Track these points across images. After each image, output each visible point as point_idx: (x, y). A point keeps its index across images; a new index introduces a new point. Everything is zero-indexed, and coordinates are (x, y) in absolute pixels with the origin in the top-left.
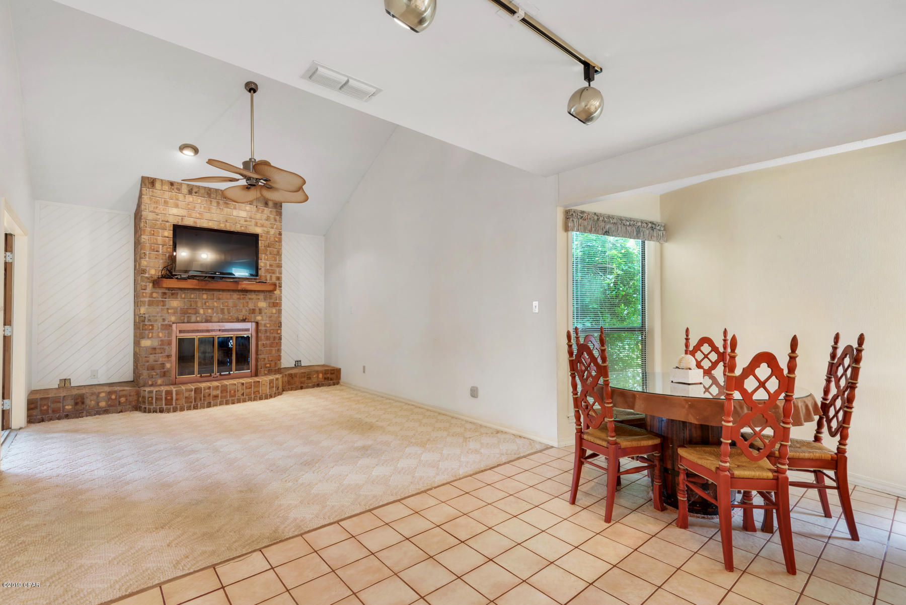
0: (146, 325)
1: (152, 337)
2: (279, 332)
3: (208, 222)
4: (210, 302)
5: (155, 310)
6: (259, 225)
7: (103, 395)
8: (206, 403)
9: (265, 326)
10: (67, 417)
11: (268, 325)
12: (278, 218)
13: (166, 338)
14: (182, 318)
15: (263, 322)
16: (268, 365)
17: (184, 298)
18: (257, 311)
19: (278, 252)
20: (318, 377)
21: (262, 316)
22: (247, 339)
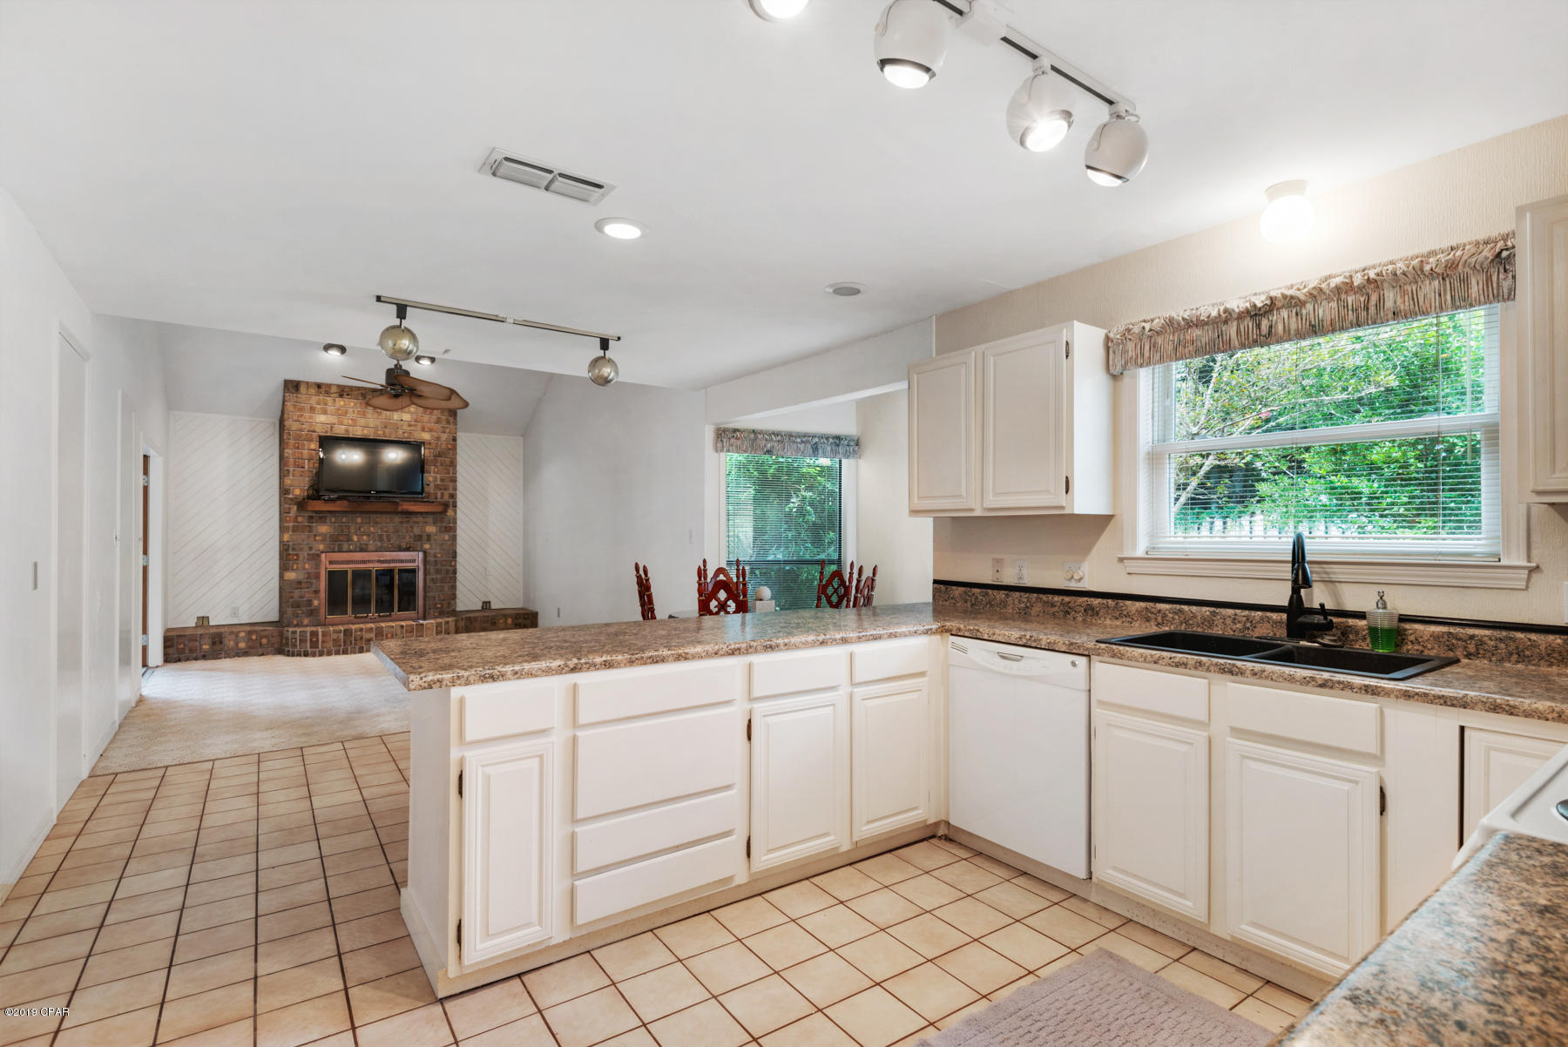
0: (290, 554)
1: (297, 569)
2: (453, 564)
3: (363, 430)
4: (366, 527)
5: (301, 537)
6: (426, 429)
7: (242, 634)
8: (357, 647)
9: (435, 556)
10: (204, 657)
11: (439, 555)
12: (451, 419)
13: (313, 570)
14: (332, 546)
15: (432, 552)
16: (439, 606)
17: (334, 523)
18: (425, 537)
19: (452, 463)
20: (506, 622)
21: (430, 544)
22: (413, 571)
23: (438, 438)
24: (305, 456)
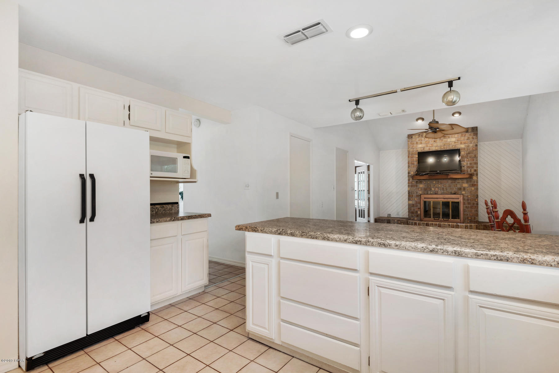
0: (410, 195)
1: (412, 200)
2: (476, 200)
3: (435, 148)
4: (437, 185)
5: (414, 189)
9: (467, 197)
11: (469, 197)
12: (475, 137)
13: (418, 201)
14: (425, 192)
16: (470, 218)
17: (425, 183)
18: (462, 189)
19: (475, 156)
21: (465, 192)
22: (458, 203)
23: (468, 146)
24: (415, 160)
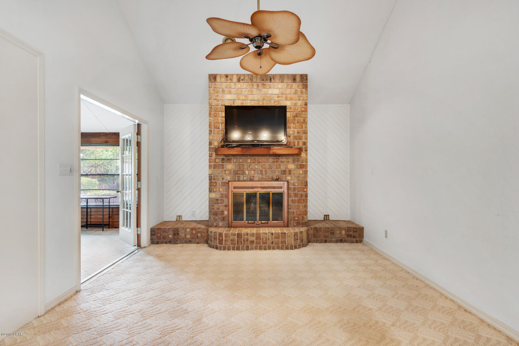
0: (212, 182)
1: (216, 191)
2: (305, 190)
3: (251, 102)
4: (253, 165)
5: (218, 171)
6: (288, 99)
7: (188, 230)
8: (245, 246)
9: (294, 185)
10: (170, 242)
11: (296, 184)
12: (304, 90)
13: (224, 192)
14: (234, 177)
15: (292, 182)
16: (296, 218)
17: (235, 163)
18: (288, 172)
19: (304, 120)
20: (341, 233)
21: (291, 177)
22: (281, 195)
23: (296, 104)
24: (220, 121)
